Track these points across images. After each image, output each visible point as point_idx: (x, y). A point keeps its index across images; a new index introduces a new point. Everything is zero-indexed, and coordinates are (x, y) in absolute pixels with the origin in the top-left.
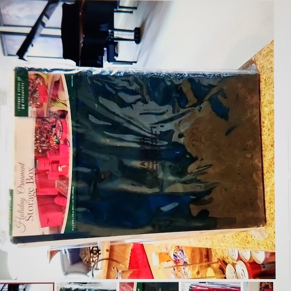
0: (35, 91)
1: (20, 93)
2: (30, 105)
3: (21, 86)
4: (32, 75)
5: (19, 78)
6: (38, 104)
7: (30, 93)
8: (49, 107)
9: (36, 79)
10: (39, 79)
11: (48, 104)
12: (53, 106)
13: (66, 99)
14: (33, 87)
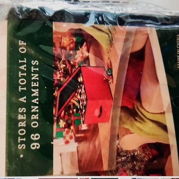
0: (74, 87)
1: (27, 94)
2: (60, 135)
3: (29, 72)
4: (64, 34)
5: (21, 43)
6: (84, 127)
7: (57, 94)
8: (114, 136)
9: (77, 46)
10: (84, 48)
11: (113, 128)
12: (128, 132)
13: (165, 109)
14: (66, 73)
